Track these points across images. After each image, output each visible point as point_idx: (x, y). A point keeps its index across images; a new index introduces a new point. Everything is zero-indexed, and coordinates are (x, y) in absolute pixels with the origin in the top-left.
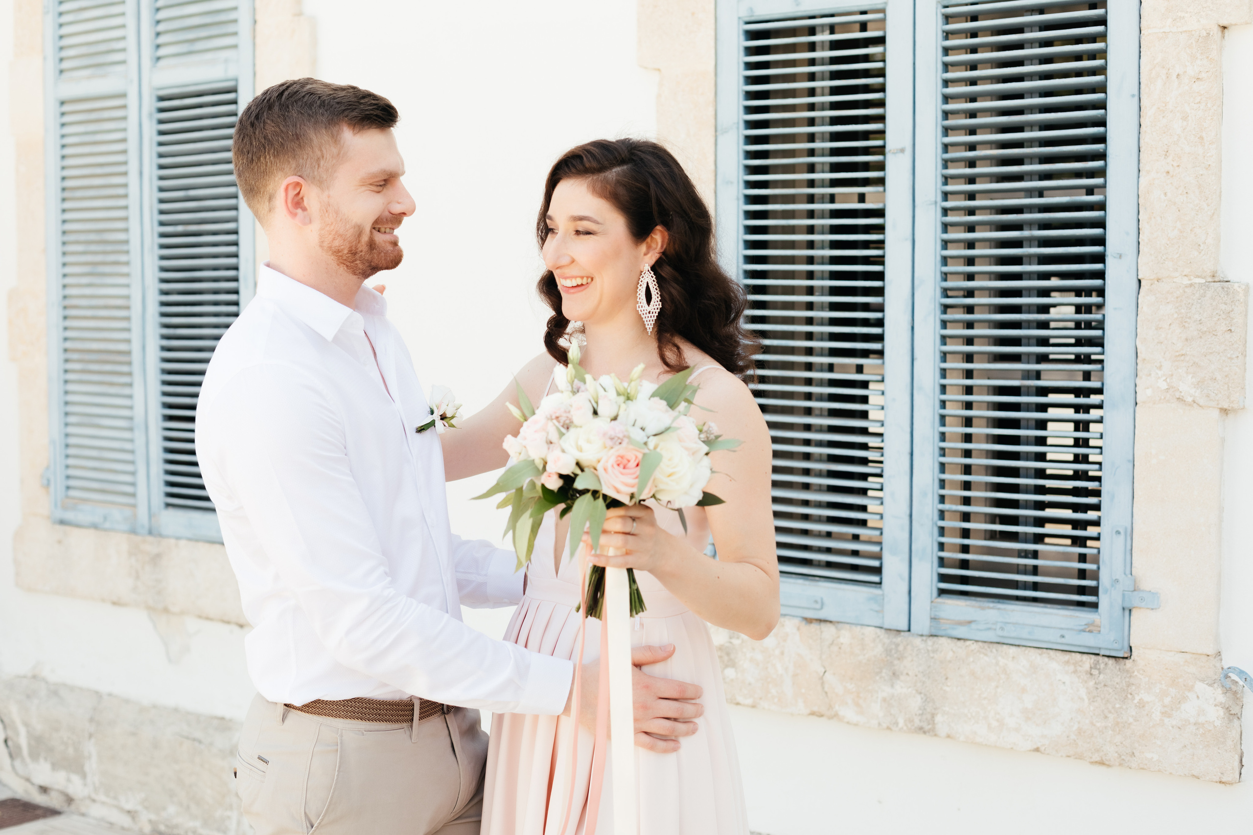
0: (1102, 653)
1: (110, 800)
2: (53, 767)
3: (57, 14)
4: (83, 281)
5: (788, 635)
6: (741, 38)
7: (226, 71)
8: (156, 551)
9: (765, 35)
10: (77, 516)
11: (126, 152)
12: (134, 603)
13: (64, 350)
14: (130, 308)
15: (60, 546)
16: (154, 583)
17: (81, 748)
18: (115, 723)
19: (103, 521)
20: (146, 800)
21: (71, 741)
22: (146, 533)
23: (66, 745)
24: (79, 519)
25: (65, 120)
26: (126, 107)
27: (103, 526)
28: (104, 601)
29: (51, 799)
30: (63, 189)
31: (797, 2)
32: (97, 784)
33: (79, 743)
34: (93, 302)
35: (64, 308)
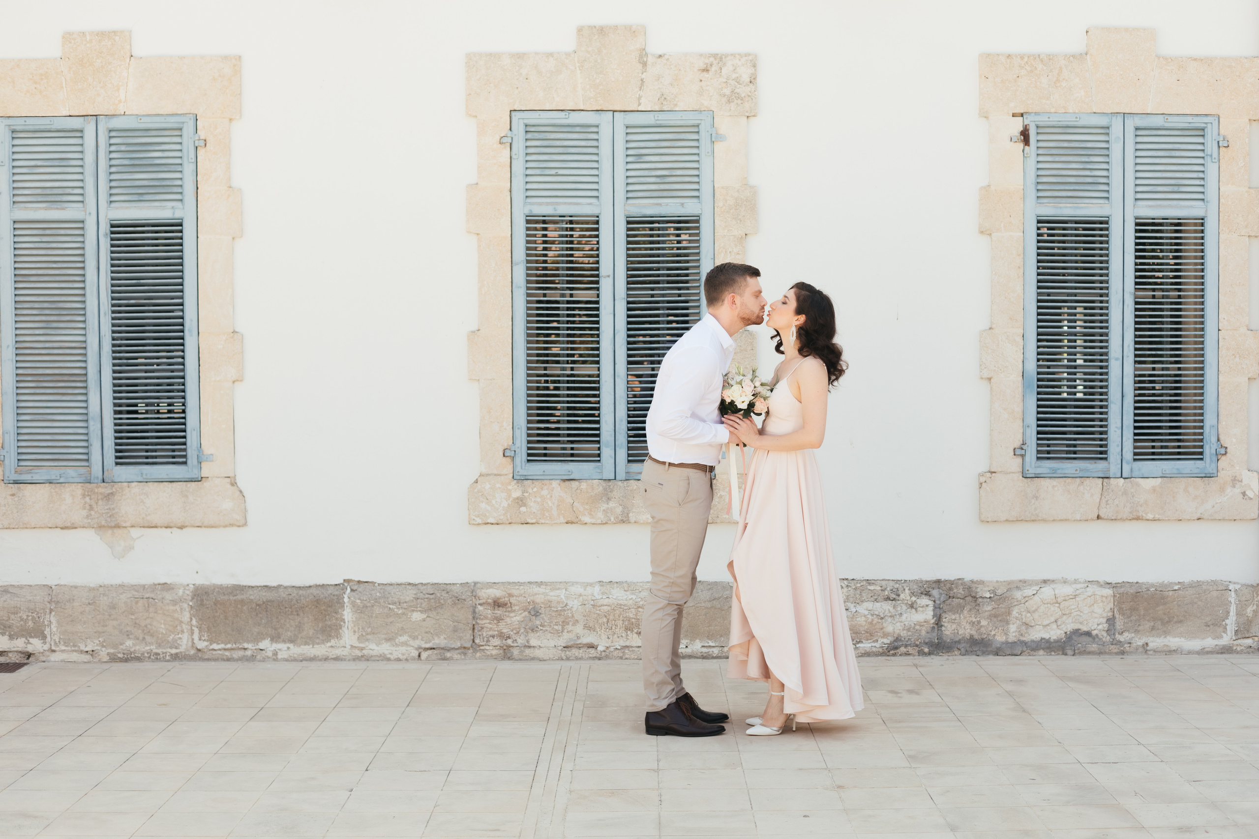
1: (69, 648)
2: (11, 637)
3: (11, 167)
4: (37, 332)
5: (554, 488)
6: (525, 223)
7: (174, 214)
8: (110, 491)
9: (537, 222)
10: (32, 477)
11: (83, 255)
12: (86, 525)
13: (17, 375)
14: (85, 348)
15: (13, 497)
16: (107, 511)
17: (42, 620)
18: (73, 600)
19: (58, 478)
20: (104, 641)
21: (31, 617)
22: (99, 481)
23: (26, 621)
24: (34, 478)
25: (17, 232)
26: (83, 228)
27: (58, 481)
28: (56, 527)
29: (10, 658)
30: (15, 275)
31: (555, 208)
32: (57, 640)
33: (39, 618)
34: (47, 345)
35: (16, 348)
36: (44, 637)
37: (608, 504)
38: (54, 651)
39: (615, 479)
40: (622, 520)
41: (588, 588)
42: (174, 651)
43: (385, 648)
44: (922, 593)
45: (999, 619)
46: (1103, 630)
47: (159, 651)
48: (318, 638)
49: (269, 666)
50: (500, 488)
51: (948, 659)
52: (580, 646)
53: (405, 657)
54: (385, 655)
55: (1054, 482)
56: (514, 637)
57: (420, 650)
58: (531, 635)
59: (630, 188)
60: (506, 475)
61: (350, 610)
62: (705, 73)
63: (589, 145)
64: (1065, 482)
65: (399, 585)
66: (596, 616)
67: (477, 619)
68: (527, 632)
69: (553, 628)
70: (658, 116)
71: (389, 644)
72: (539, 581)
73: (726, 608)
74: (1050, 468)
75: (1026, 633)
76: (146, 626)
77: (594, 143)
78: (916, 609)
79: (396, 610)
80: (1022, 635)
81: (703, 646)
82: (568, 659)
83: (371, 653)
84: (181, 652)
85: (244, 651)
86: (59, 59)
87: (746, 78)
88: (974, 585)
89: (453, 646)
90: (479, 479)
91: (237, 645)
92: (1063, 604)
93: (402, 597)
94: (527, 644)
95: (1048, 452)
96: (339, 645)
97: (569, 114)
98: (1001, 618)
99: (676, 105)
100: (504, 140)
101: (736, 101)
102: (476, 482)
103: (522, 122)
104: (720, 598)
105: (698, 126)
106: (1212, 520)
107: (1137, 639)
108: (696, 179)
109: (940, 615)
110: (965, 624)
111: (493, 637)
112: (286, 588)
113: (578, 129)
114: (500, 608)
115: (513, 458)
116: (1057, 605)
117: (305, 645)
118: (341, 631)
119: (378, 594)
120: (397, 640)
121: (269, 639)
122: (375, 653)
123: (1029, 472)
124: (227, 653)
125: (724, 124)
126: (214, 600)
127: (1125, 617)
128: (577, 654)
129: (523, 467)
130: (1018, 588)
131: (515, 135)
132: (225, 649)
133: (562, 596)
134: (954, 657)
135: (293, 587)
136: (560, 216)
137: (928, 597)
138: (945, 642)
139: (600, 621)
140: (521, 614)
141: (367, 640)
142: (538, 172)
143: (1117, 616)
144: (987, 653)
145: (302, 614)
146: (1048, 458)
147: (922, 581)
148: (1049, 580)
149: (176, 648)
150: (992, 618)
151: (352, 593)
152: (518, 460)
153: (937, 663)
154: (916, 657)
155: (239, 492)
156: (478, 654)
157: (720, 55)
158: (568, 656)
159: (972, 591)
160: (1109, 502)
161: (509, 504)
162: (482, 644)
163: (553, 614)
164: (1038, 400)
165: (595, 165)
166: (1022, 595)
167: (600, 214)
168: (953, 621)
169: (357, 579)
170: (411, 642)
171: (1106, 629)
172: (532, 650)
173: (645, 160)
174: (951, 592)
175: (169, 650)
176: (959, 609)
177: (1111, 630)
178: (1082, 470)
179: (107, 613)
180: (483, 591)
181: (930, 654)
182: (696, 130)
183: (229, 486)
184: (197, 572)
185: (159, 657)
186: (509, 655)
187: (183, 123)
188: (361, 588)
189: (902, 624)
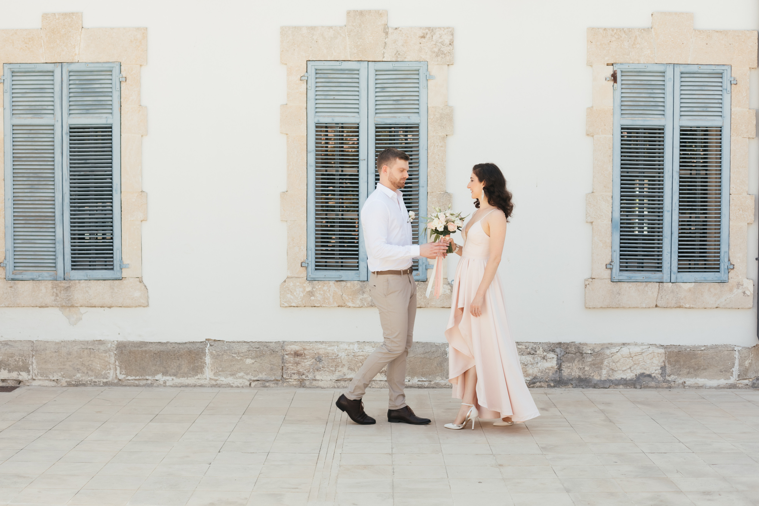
0: (420, 280)
1: (43, 378)
2: (9, 371)
3: (11, 93)
4: (26, 191)
5: (331, 286)
6: (315, 127)
7: (107, 121)
8: (68, 285)
9: (322, 127)
10: (22, 277)
11: (53, 145)
12: (54, 305)
13: (14, 216)
14: (54, 200)
15: (11, 288)
16: (66, 297)
17: (27, 361)
18: (46, 350)
19: (38, 277)
20: (64, 374)
21: (21, 360)
22: (62, 279)
23: (18, 362)
24: (23, 277)
25: (15, 132)
26: (53, 130)
27: (38, 279)
28: (36, 306)
29: (9, 383)
30: (13, 157)
31: (333, 119)
32: (36, 373)
33: (26, 360)
34: (32, 199)
35: (14, 200)
36: (29, 371)
37: (363, 295)
38: (34, 380)
39: (367, 281)
40: (371, 305)
41: (351, 346)
42: (105, 380)
43: (230, 380)
44: (550, 351)
45: (596, 366)
46: (659, 374)
47: (96, 380)
48: (190, 373)
49: (161, 390)
50: (299, 285)
51: (565, 390)
52: (346, 380)
53: (241, 385)
54: (230, 384)
55: (630, 285)
56: (307, 374)
57: (251, 382)
58: (317, 373)
59: (378, 107)
60: (303, 277)
61: (209, 357)
62: (423, 39)
63: (353, 81)
64: (637, 285)
65: (238, 342)
66: (355, 362)
67: (284, 363)
68: (314, 371)
69: (330, 369)
70: (395, 65)
71: (232, 377)
72: (321, 340)
73: (433, 358)
74: (627, 276)
75: (612, 375)
76: (89, 365)
77: (357, 80)
78: (546, 360)
79: (236, 357)
80: (609, 376)
81: (419, 381)
82: (338, 387)
83: (222, 382)
84: (109, 381)
85: (146, 380)
86: (40, 29)
87: (447, 42)
88: (581, 346)
89: (270, 379)
90: (286, 280)
91: (142, 377)
92: (635, 358)
93: (240, 350)
94: (314, 379)
95: (627, 267)
96: (202, 378)
97: (342, 63)
98: (597, 366)
99: (405, 58)
100: (303, 78)
101: (441, 56)
102: (285, 281)
103: (313, 67)
104: (429, 352)
105: (418, 70)
106: (725, 308)
107: (679, 379)
108: (417, 102)
109: (561, 363)
110: (575, 369)
111: (294, 374)
112: (171, 343)
113: (347, 72)
114: (298, 357)
115: (307, 268)
116: (631, 358)
117: (183, 377)
118: (204, 369)
119: (226, 348)
120: (237, 375)
121: (161, 374)
122: (223, 383)
123: (615, 278)
124: (136, 382)
125: (434, 69)
126: (129, 351)
127: (672, 366)
128: (344, 385)
129: (313, 273)
130: (607, 348)
131: (310, 75)
132: (135, 380)
133: (335, 350)
134: (569, 389)
135: (176, 343)
136: (336, 124)
137: (553, 353)
138: (563, 380)
139: (358, 365)
140: (310, 360)
141: (219, 375)
142: (323, 97)
143: (667, 365)
144: (588, 386)
145: (181, 359)
146: (627, 270)
147: (550, 343)
148: (626, 343)
149: (106, 378)
150: (592, 366)
151: (211, 347)
152: (310, 269)
153: (559, 392)
154: (546, 389)
155: (144, 287)
156: (285, 384)
157: (432, 28)
158: (338, 386)
159: (580, 350)
160: (663, 297)
161: (304, 295)
162: (287, 378)
163: (330, 361)
164: (621, 235)
165: (357, 93)
166: (610, 352)
167: (360, 122)
168: (568, 367)
169: (213, 339)
170: (245, 377)
171: (660, 373)
172: (317, 382)
173: (387, 91)
174: (568, 350)
175: (102, 380)
176: (572, 360)
177: (664, 374)
178: (647, 278)
179: (65, 358)
180: (288, 346)
181: (554, 387)
182: (417, 73)
183: (138, 283)
184: (119, 334)
185: (96, 384)
186: (303, 385)
187: (113, 67)
188: (216, 344)
189: (538, 369)
